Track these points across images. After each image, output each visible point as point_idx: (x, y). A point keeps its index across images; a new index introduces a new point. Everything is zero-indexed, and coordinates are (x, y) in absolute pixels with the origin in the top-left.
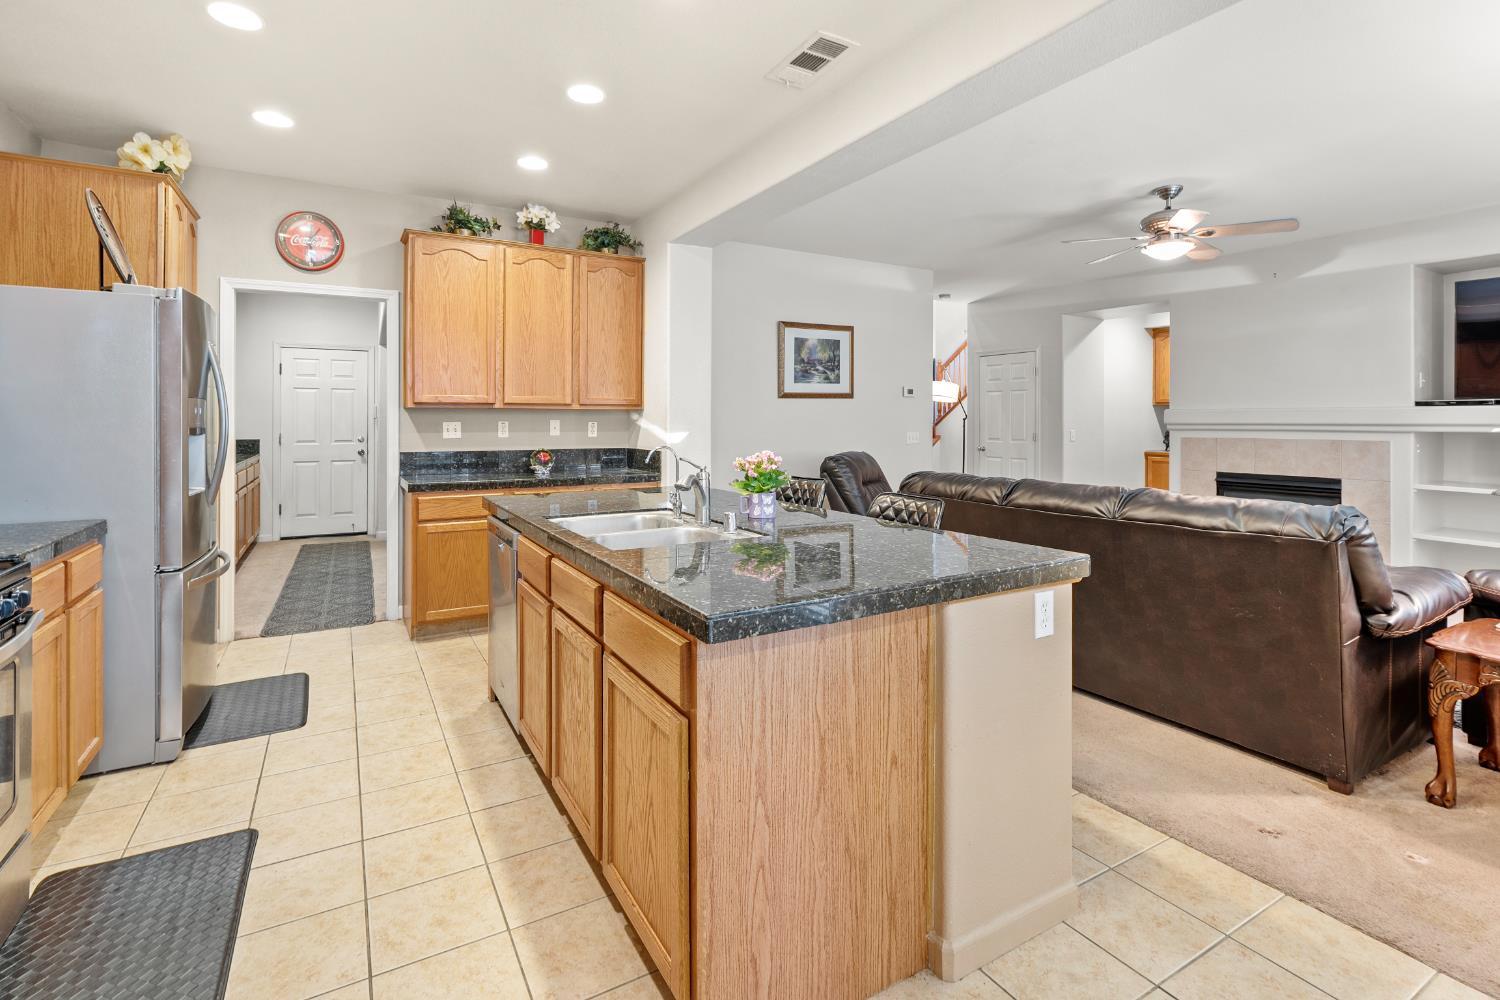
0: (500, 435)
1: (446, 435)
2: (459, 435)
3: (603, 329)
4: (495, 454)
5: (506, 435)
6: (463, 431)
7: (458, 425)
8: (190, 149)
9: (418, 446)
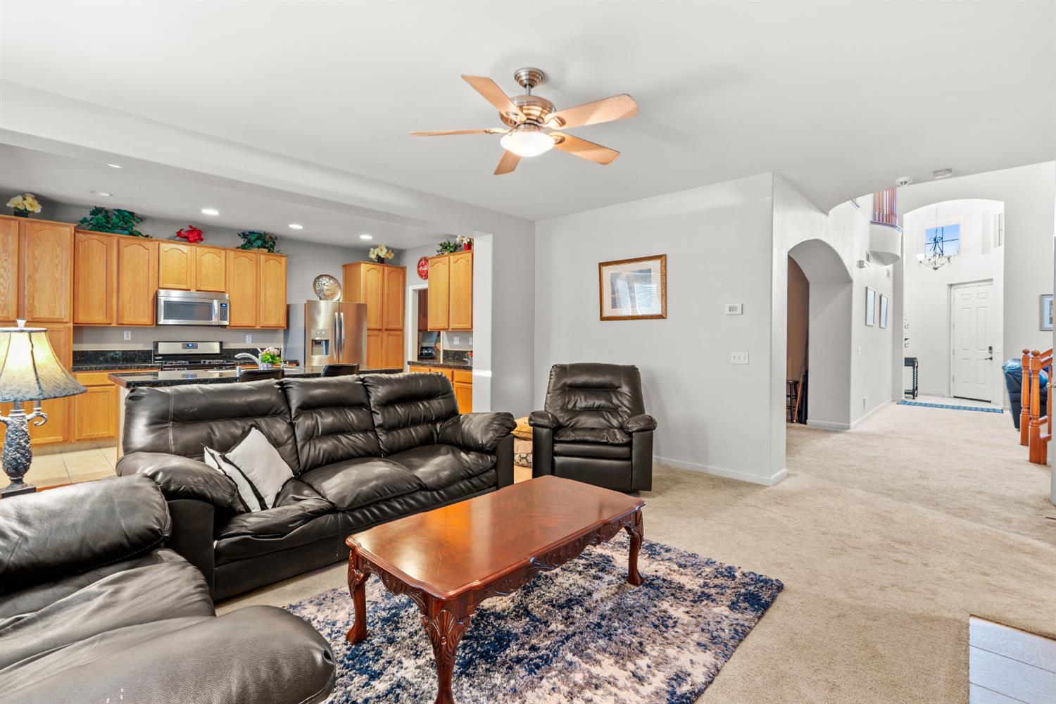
8: (386, 248)
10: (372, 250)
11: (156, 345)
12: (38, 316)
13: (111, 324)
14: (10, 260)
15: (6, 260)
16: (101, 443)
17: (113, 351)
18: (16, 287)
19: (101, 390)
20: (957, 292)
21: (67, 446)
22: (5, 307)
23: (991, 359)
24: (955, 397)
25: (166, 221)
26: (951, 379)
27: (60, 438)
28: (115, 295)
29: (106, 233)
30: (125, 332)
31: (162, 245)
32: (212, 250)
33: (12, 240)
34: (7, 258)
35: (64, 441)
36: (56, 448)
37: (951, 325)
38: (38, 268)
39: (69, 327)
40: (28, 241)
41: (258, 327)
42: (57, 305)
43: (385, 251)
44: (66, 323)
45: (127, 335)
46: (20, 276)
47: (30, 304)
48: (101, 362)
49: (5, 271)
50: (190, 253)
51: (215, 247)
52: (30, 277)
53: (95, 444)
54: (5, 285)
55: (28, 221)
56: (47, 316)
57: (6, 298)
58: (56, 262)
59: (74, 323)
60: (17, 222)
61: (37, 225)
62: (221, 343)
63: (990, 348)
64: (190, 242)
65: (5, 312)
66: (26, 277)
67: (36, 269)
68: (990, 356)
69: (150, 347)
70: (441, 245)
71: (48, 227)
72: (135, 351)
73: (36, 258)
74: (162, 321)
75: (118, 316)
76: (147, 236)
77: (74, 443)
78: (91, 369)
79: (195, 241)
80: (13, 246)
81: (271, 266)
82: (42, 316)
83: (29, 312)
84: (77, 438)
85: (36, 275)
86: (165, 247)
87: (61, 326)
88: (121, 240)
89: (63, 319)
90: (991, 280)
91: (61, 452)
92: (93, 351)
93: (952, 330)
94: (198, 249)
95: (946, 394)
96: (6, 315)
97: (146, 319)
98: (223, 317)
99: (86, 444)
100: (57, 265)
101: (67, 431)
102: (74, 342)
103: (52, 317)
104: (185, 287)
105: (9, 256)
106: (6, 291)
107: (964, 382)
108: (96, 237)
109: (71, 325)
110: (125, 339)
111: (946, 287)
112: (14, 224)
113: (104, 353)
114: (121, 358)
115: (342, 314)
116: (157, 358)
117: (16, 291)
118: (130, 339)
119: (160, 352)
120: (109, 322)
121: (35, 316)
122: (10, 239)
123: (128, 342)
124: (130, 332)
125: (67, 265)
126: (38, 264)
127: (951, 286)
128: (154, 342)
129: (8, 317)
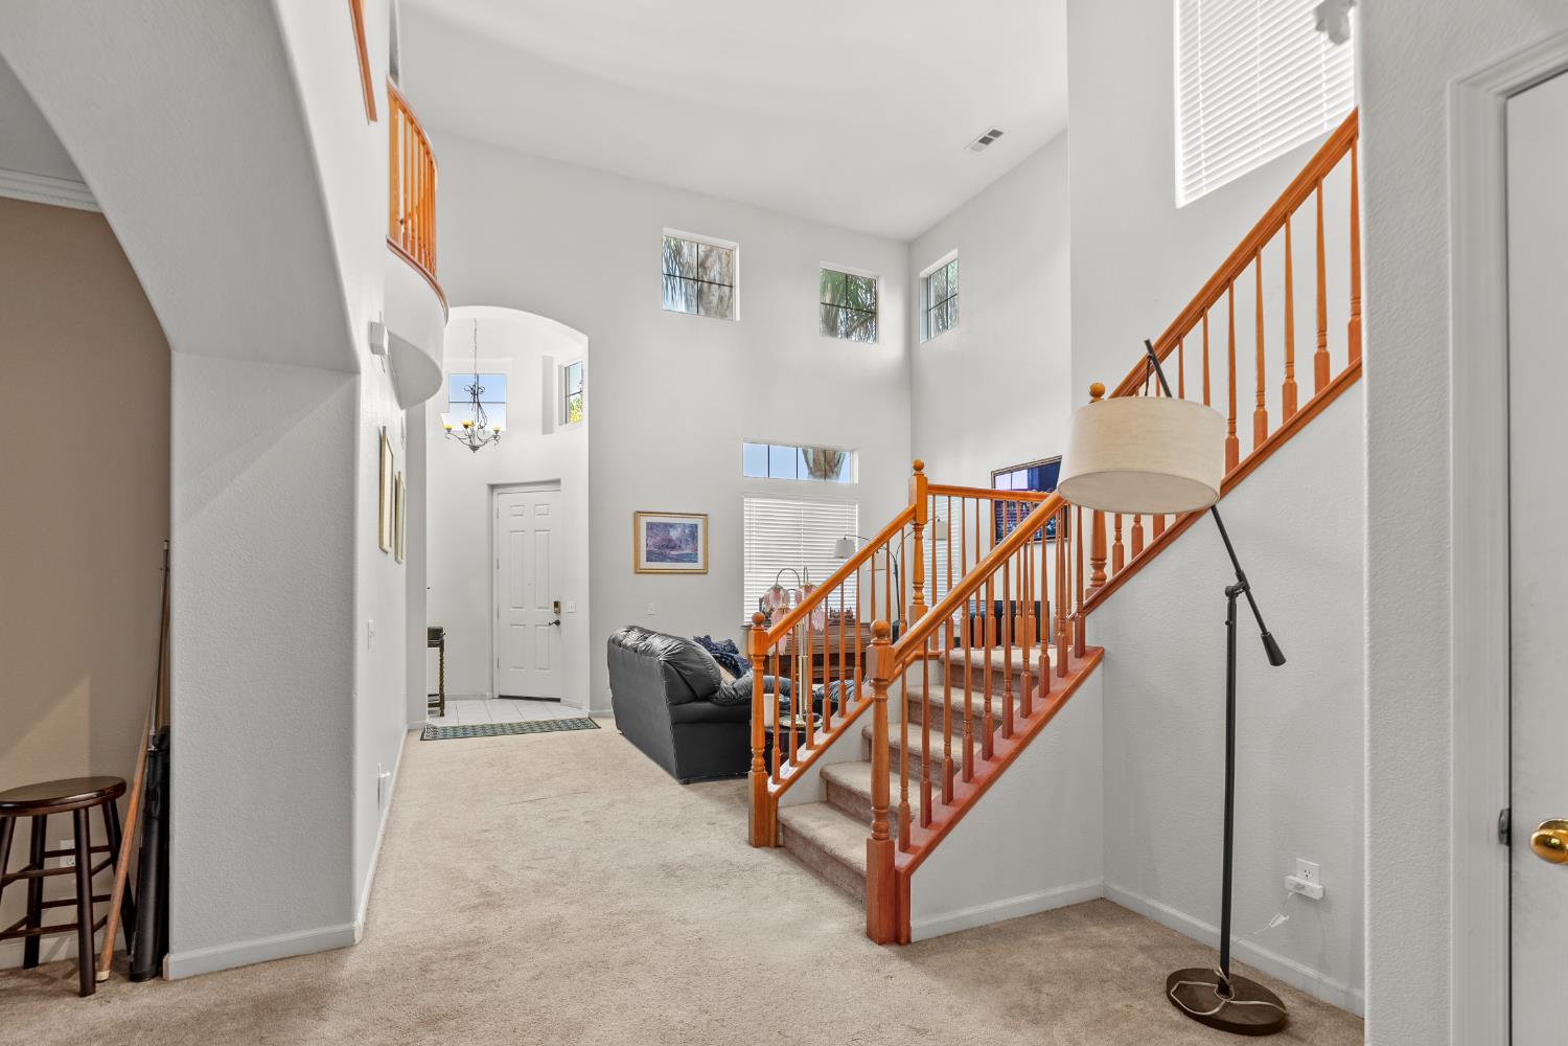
20: (503, 500)
23: (558, 623)
24: (501, 697)
26: (495, 664)
37: (493, 564)
63: (556, 604)
68: (554, 618)
90: (557, 482)
93: (495, 569)
95: (487, 694)
107: (515, 667)
111: (486, 489)
127: (493, 487)
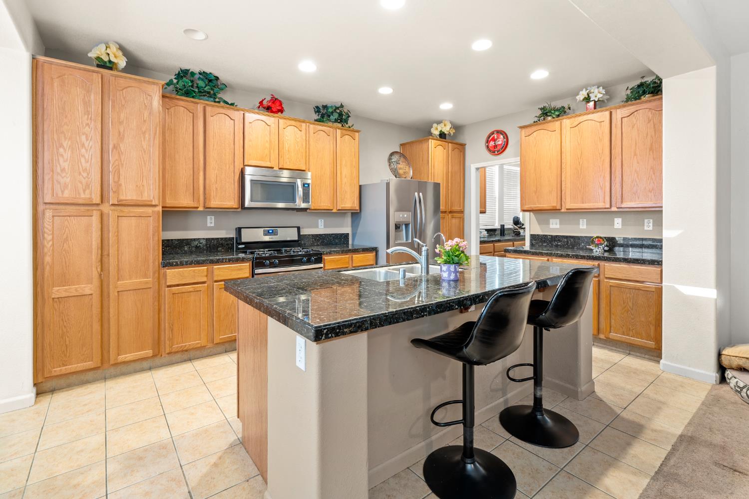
0: (581, 227)
1: (551, 226)
2: (558, 226)
3: (635, 154)
4: (578, 238)
5: (585, 227)
6: (560, 224)
7: (558, 221)
8: (450, 123)
9: (539, 231)
10: (435, 125)
11: (239, 230)
12: (124, 198)
13: (197, 208)
14: (92, 125)
15: (87, 124)
16: (192, 354)
17: (198, 239)
18: (99, 160)
19: (191, 290)
21: (158, 361)
22: (88, 186)
25: (249, 90)
27: (150, 352)
28: (201, 174)
29: (192, 99)
30: (209, 217)
31: (247, 115)
32: (293, 123)
33: (95, 98)
34: (89, 121)
35: (154, 356)
36: (145, 364)
38: (124, 136)
39: (159, 211)
40: (113, 102)
41: (335, 211)
42: (145, 183)
43: (449, 126)
44: (155, 206)
45: (210, 221)
46: (104, 146)
47: (115, 182)
48: (186, 253)
49: (87, 140)
50: (273, 125)
51: (295, 120)
52: (115, 147)
53: (185, 356)
54: (87, 158)
55: (112, 75)
56: (135, 198)
57: (88, 174)
58: (144, 129)
59: (163, 207)
60: (100, 75)
61: (122, 81)
62: (299, 228)
64: (272, 112)
65: (87, 192)
66: (111, 146)
67: (121, 137)
69: (232, 235)
70: (541, 109)
71: (133, 84)
72: (218, 238)
73: (121, 123)
74: (247, 204)
75: (205, 199)
76: (232, 104)
77: (165, 357)
78: (182, 264)
79: (276, 112)
80: (96, 107)
81: (346, 143)
82: (129, 198)
83: (114, 192)
84: (168, 351)
85: (121, 145)
86: (251, 117)
87: (150, 210)
88: (208, 109)
89: (151, 201)
91: (150, 369)
92: (178, 240)
94: (281, 121)
96: (88, 196)
97: (233, 203)
98: (306, 198)
99: (178, 357)
100: (144, 133)
101: (157, 345)
102: (163, 230)
103: (140, 199)
104: (268, 164)
105: (91, 119)
106: (88, 165)
108: (181, 103)
109: (159, 209)
110: (209, 225)
112: (97, 78)
113: (188, 242)
114: (205, 247)
115: (421, 194)
116: (240, 246)
117: (100, 164)
118: (213, 225)
119: (243, 240)
120: (196, 206)
121: (122, 197)
122: (92, 97)
123: (211, 229)
124: (213, 217)
125: (155, 134)
126: (124, 131)
128: (236, 229)
129: (90, 199)
